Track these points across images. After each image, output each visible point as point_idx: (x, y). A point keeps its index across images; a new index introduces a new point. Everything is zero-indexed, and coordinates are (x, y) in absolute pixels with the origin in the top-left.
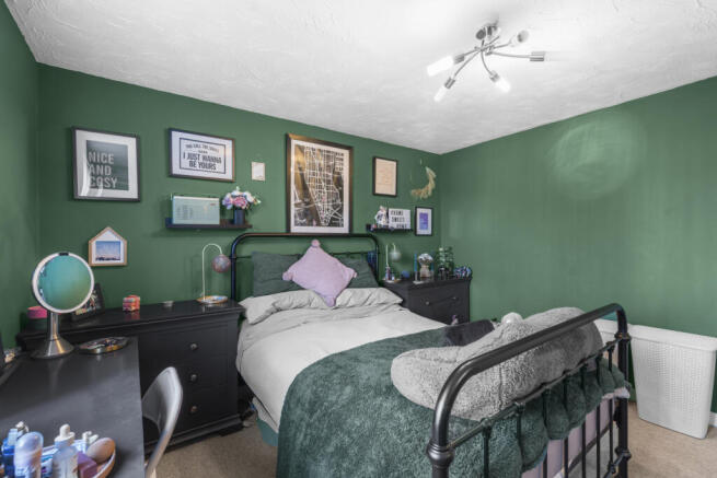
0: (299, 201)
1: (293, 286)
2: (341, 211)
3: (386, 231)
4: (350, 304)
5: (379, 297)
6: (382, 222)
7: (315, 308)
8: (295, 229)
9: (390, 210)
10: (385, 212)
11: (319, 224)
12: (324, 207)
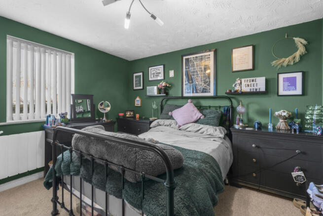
0: (187, 82)
1: (171, 118)
2: (209, 85)
3: (236, 93)
4: (188, 130)
5: (207, 130)
6: (237, 88)
7: (172, 128)
8: (185, 95)
9: (243, 80)
10: (239, 82)
11: (197, 92)
12: (200, 84)
